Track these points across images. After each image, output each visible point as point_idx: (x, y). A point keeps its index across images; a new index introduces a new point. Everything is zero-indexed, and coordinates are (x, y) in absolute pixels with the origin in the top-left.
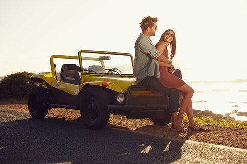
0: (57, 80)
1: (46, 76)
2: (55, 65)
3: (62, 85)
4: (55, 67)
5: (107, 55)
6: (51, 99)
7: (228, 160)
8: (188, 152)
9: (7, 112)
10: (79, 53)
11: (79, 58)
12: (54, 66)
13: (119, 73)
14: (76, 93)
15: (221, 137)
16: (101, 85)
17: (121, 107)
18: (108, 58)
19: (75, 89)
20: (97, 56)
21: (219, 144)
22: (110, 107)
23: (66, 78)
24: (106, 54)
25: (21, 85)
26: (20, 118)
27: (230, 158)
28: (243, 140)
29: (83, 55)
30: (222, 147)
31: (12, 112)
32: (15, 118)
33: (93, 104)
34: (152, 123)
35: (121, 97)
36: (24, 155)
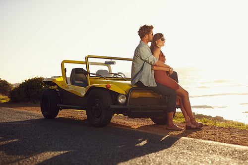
0: (67, 83)
1: (58, 80)
2: (65, 69)
3: (71, 88)
4: (66, 71)
5: (113, 60)
6: (62, 101)
7: (210, 152)
8: (177, 145)
9: (23, 113)
10: (87, 58)
11: (86, 63)
12: (64, 71)
13: (123, 77)
14: (83, 94)
15: (213, 134)
16: (105, 87)
17: (122, 107)
18: (113, 63)
19: (82, 91)
20: (103, 61)
21: (209, 140)
22: (112, 106)
23: (76, 82)
24: (111, 59)
25: (37, 89)
26: (34, 118)
27: (213, 151)
28: (232, 137)
29: (90, 60)
30: (209, 142)
31: (27, 113)
32: (29, 118)
33: (97, 105)
34: (154, 123)
35: (123, 98)
36: (32, 146)
